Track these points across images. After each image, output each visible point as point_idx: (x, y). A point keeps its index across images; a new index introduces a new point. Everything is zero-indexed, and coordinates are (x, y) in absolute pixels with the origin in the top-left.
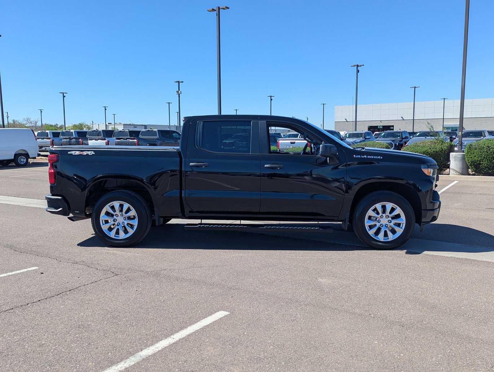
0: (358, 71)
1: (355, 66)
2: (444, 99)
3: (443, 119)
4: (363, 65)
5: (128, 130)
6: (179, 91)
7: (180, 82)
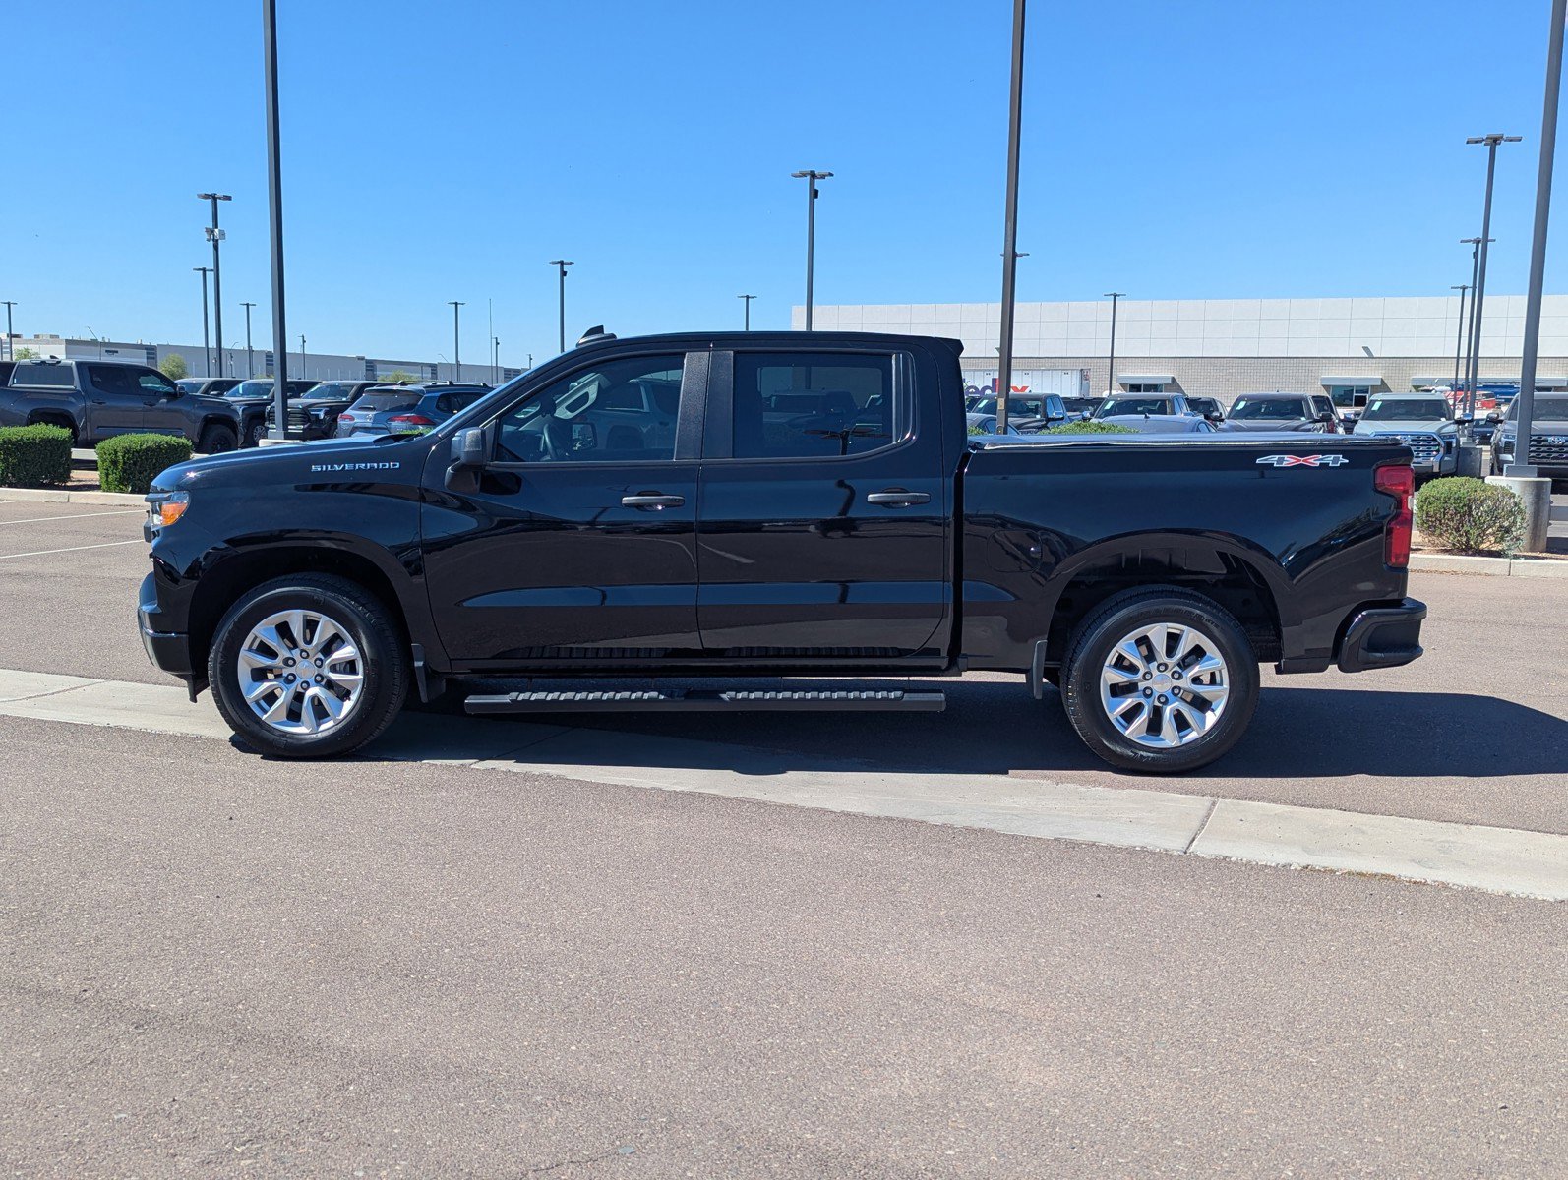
0: (815, 194)
1: (804, 175)
2: (1115, 296)
3: (1112, 358)
4: (831, 175)
6: (217, 227)
7: (220, 198)
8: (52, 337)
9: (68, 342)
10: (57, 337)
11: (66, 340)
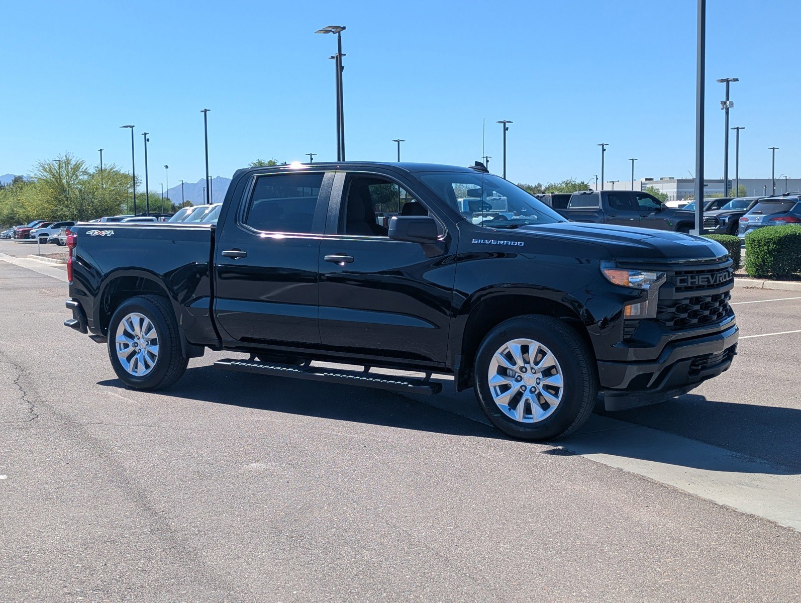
5: (552, 193)
6: (728, 100)
7: (731, 81)
8: (670, 178)
9: (679, 181)
10: (673, 178)
11: (678, 180)
